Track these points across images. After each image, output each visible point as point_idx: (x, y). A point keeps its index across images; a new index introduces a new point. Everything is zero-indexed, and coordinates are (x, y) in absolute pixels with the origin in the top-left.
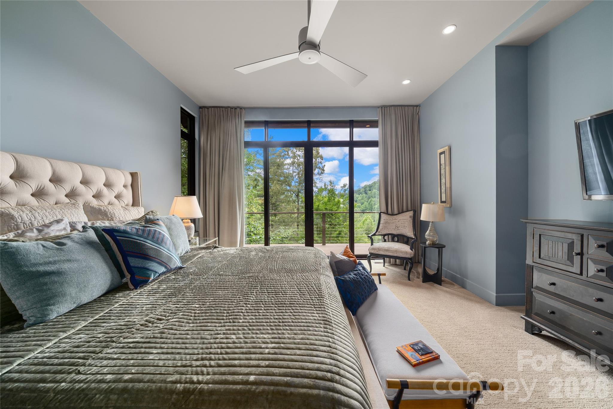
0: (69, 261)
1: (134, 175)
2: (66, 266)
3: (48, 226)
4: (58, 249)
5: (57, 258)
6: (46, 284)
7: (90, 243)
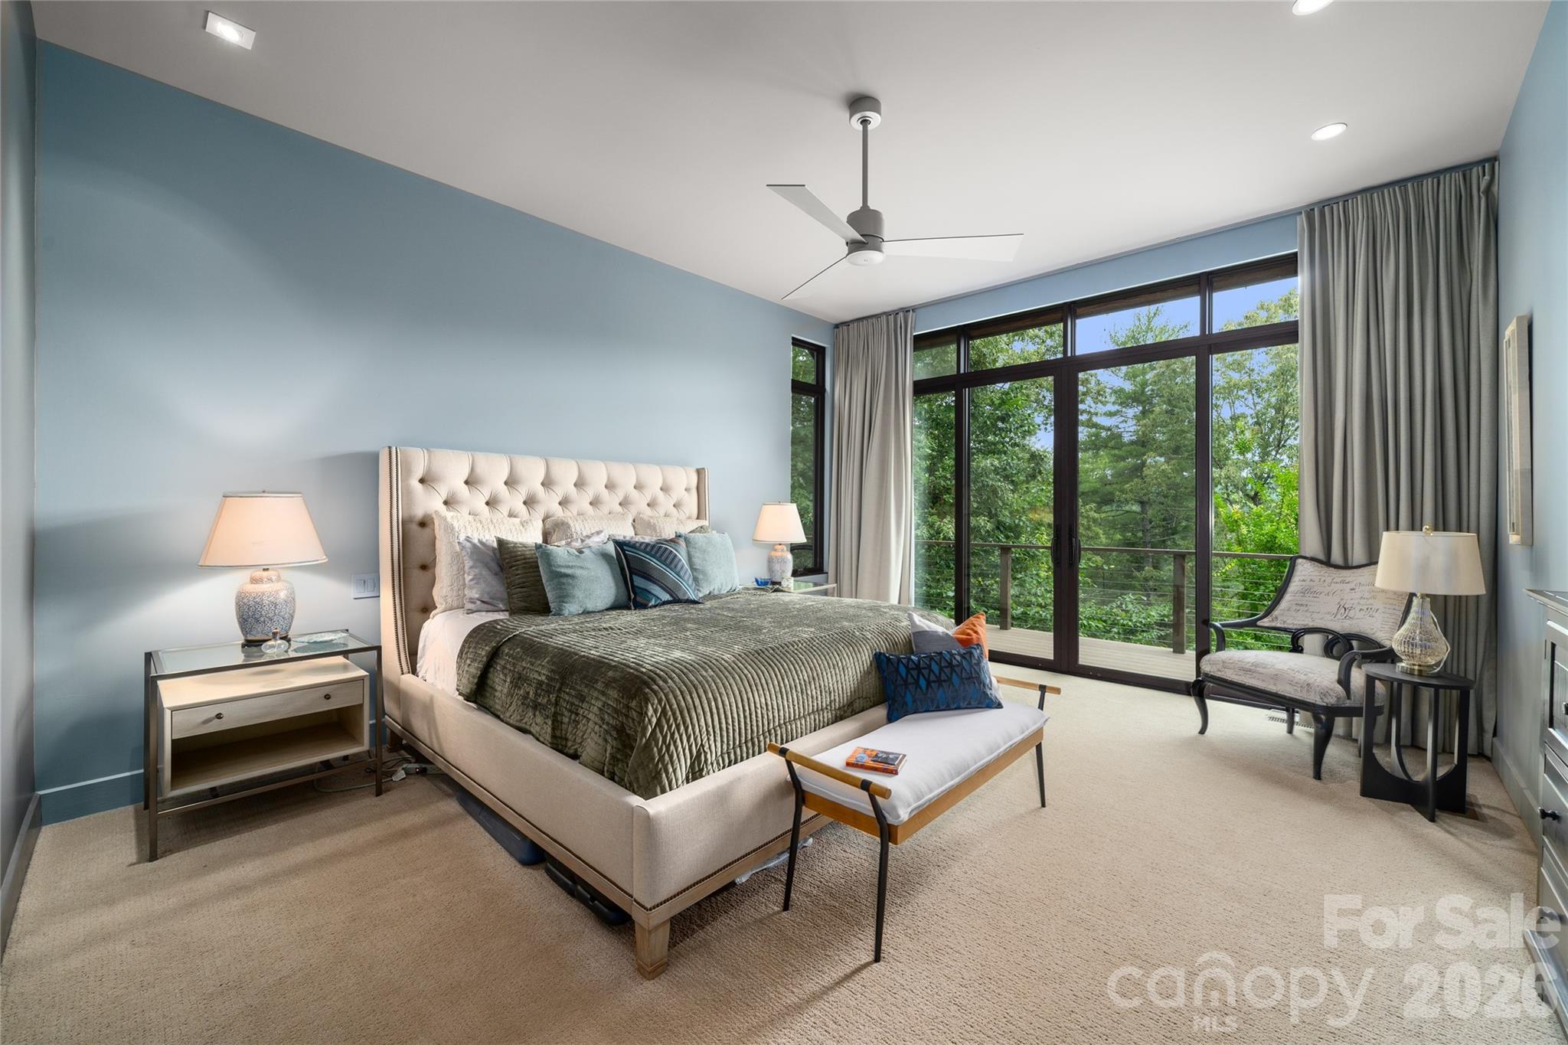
0: (582, 568)
1: (700, 472)
2: (578, 572)
3: (588, 537)
4: (577, 555)
5: (574, 564)
6: (564, 584)
7: (605, 556)
